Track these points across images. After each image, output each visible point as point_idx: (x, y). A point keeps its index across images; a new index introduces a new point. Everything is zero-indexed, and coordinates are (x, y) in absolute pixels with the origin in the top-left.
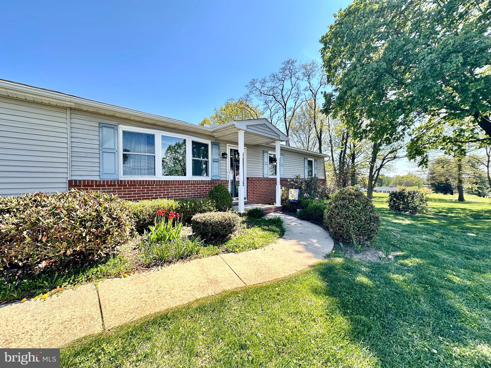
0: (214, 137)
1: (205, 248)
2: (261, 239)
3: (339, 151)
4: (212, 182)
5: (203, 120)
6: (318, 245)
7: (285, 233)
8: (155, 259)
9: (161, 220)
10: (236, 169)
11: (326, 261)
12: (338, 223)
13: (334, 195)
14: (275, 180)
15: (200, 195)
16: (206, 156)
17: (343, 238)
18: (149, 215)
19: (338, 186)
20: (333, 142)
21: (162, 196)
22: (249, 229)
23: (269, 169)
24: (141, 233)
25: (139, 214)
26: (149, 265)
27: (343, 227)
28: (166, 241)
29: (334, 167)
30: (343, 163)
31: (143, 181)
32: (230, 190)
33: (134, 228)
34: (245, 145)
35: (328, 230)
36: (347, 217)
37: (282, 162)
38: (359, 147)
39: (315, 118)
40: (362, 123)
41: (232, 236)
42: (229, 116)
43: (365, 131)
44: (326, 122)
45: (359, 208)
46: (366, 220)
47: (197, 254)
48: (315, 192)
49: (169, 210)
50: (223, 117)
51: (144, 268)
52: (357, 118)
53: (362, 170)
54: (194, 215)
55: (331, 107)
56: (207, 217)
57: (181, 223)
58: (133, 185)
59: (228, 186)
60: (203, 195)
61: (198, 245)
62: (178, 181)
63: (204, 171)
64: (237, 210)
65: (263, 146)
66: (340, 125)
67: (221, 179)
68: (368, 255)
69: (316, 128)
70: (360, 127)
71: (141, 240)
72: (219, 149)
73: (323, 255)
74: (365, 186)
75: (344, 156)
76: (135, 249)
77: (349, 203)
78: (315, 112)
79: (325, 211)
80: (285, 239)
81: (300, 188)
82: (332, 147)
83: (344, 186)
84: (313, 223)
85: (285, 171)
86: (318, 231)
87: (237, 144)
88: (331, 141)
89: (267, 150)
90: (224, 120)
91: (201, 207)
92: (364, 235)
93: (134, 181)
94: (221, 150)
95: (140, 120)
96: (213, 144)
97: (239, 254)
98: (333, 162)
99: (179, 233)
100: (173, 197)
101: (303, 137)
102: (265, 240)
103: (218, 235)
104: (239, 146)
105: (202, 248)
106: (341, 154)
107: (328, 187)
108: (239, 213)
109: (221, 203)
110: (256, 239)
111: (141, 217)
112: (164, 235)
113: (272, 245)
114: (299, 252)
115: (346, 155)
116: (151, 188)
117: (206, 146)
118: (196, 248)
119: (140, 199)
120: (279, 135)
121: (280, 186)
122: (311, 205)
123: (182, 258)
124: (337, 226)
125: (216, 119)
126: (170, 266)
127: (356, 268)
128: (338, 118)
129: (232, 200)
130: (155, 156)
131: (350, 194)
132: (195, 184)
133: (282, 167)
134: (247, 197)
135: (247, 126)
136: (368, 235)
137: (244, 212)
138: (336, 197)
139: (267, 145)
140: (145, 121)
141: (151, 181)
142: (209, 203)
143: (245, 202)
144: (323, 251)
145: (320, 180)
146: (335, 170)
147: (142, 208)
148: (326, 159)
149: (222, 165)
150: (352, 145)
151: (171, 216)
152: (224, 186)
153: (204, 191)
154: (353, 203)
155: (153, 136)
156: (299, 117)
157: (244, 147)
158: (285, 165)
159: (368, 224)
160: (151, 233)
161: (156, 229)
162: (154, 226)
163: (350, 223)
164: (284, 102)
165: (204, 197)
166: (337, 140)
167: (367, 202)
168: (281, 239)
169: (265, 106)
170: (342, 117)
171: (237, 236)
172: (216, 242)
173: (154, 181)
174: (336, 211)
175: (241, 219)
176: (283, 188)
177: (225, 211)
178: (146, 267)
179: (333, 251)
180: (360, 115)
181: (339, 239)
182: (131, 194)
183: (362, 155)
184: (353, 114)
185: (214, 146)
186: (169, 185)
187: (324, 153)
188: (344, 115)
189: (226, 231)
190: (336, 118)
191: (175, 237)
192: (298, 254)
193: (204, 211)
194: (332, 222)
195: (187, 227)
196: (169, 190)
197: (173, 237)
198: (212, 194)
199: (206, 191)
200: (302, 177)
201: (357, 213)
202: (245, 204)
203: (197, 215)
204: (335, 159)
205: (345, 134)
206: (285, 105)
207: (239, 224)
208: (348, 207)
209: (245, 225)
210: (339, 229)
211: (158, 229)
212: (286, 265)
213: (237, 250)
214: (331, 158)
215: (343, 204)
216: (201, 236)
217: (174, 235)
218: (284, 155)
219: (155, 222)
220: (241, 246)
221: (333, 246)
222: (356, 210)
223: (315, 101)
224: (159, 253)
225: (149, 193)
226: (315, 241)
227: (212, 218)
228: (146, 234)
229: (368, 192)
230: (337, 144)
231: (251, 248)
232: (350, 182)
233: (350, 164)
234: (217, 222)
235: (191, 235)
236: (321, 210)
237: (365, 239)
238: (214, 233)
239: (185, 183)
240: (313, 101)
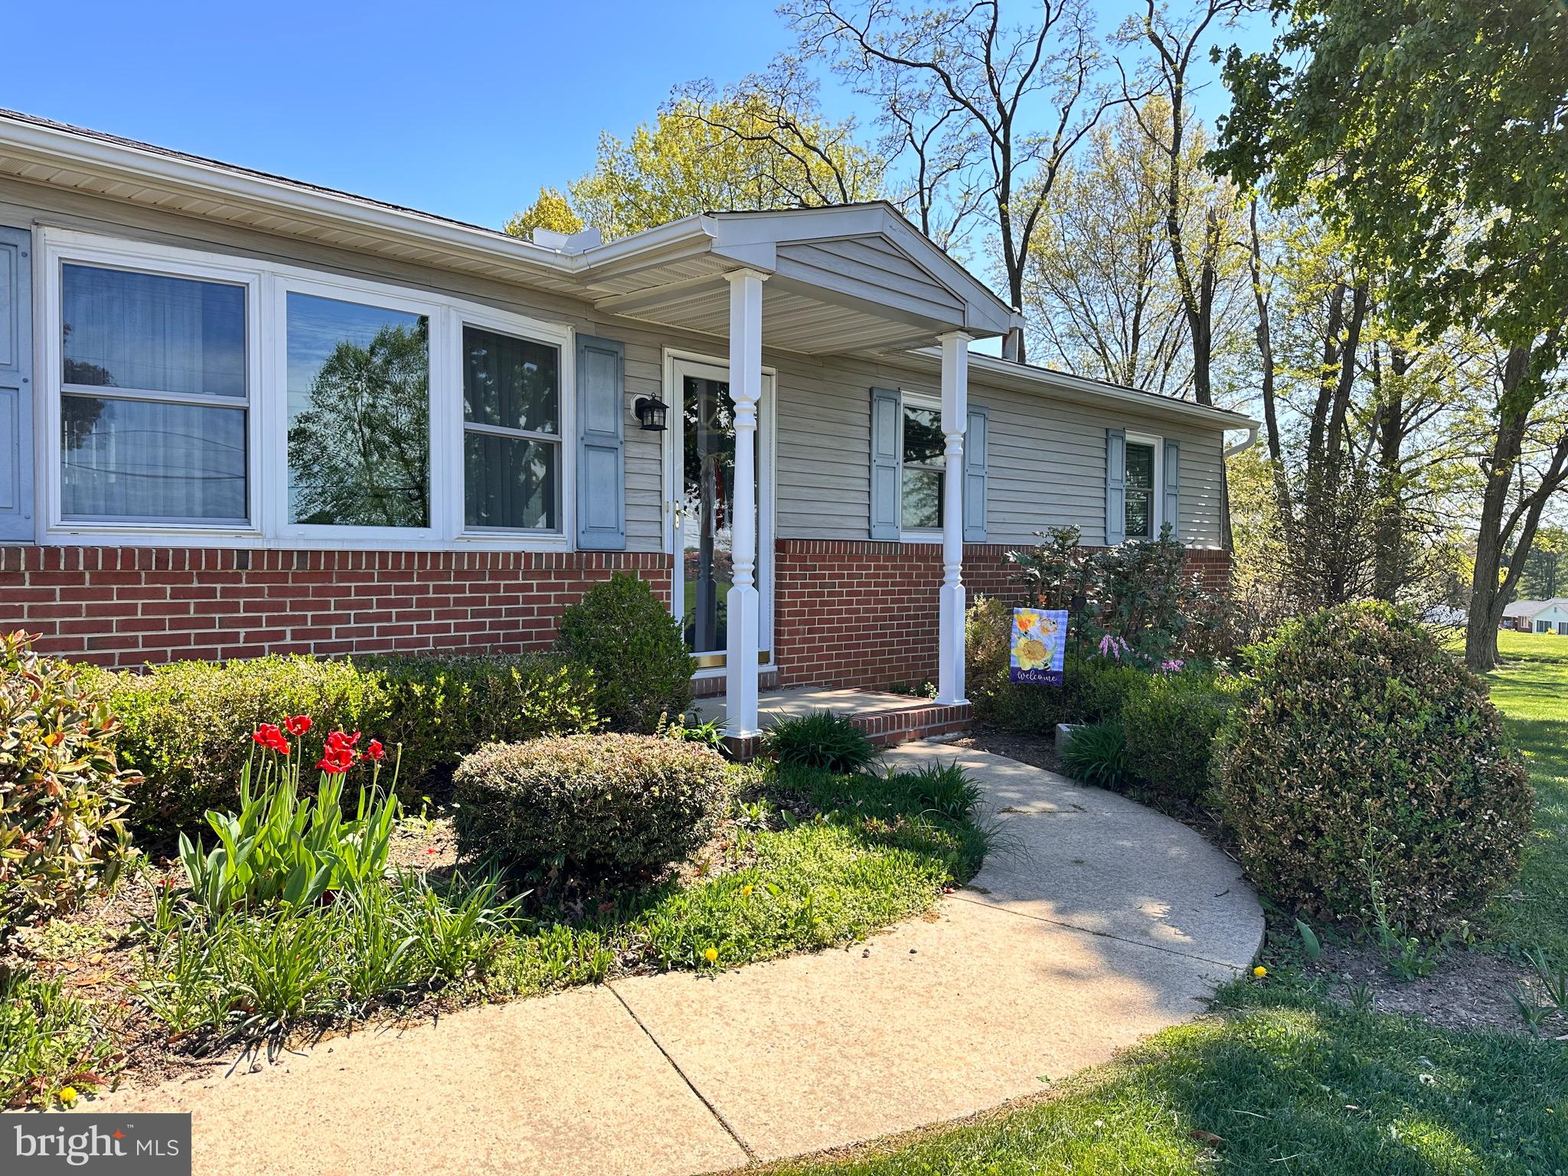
0: (588, 304)
1: (530, 943)
2: (849, 892)
3: (1308, 392)
4: (579, 562)
5: (533, 202)
6: (1171, 934)
7: (987, 858)
8: (238, 1005)
9: (276, 779)
10: (713, 488)
11: (1215, 1027)
12: (1289, 810)
13: (1273, 646)
14: (934, 555)
15: (507, 637)
16: (548, 412)
17: (1319, 893)
18: (208, 750)
19: (1299, 590)
20: (1277, 339)
21: (288, 641)
22: (784, 835)
23: (901, 489)
24: (161, 851)
25: (150, 742)
26: (202, 1036)
27: (1319, 834)
28: (304, 899)
29: (1281, 485)
30: (1329, 462)
31: (179, 552)
32: (678, 610)
33: (119, 825)
34: (769, 355)
35: (1235, 849)
36: (1344, 775)
37: (977, 457)
38: (1427, 368)
39: (1173, 201)
40: (1443, 234)
41: (687, 870)
42: (681, 184)
43: (1459, 282)
44: (1236, 226)
45: (1413, 726)
46: (1448, 793)
47: (480, 977)
48: (1164, 625)
49: (326, 723)
50: (647, 186)
51: (171, 1058)
52: (1413, 201)
53: (1443, 504)
54: (470, 749)
55: (1265, 140)
56: (543, 765)
57: (393, 797)
58: (118, 578)
59: (667, 586)
60: (527, 636)
61: (487, 927)
62: (383, 554)
63: (536, 502)
64: (717, 726)
65: (871, 362)
66: (1319, 241)
67: (633, 547)
68: (1455, 993)
69: (1178, 258)
70: (1436, 254)
71: (161, 893)
72: (620, 375)
73: (1200, 991)
74: (1453, 595)
75: (1339, 418)
76: (124, 943)
77: (1357, 697)
78: (1175, 166)
79: (1221, 738)
80: (984, 892)
81: (1076, 605)
82: (1269, 366)
83: (1336, 594)
84: (1149, 804)
85: (993, 506)
86: (1174, 851)
87: (720, 346)
88: (1263, 330)
89: (893, 385)
90: (656, 207)
91: (510, 701)
92: (1440, 877)
93: (128, 552)
94: (632, 386)
95: (165, 198)
96: (585, 345)
97: (720, 978)
98: (1275, 451)
99: (378, 855)
100: (349, 647)
101: (1102, 308)
102: (872, 897)
103: (604, 867)
104: (732, 362)
105: (512, 941)
106: (1321, 407)
107: (1243, 597)
108: (726, 741)
109: (626, 682)
110: (820, 893)
111: (164, 760)
112: (292, 866)
113: (911, 931)
114: (1067, 974)
115: (1349, 416)
116: (225, 592)
117: (548, 355)
118: (474, 946)
119: (159, 658)
120: (963, 301)
121: (960, 590)
122: (1136, 705)
123: (393, 1001)
124: (1282, 826)
125: (609, 200)
126: (322, 1047)
127: (1387, 1072)
128: (1308, 201)
129: (690, 666)
130: (246, 412)
131: (1361, 646)
132: (481, 575)
133: (975, 485)
134: (778, 652)
135: (780, 246)
136: (1462, 879)
137: (759, 733)
138: (1281, 658)
139: (893, 359)
140: (191, 205)
141: (227, 553)
142: (558, 683)
143: (762, 677)
144: (1203, 967)
145: (1200, 557)
146: (1285, 502)
147: (168, 711)
148: (1232, 437)
149: (634, 466)
150: (1386, 360)
151: (331, 757)
152: (645, 588)
153: (530, 612)
154: (1381, 699)
155: (239, 292)
156: (1084, 192)
157: (758, 367)
158: (993, 472)
159: (1461, 815)
160: (217, 851)
161: (250, 830)
162: (239, 812)
163: (1357, 809)
164: (1001, 108)
165: (529, 648)
166: (1298, 331)
167: (1460, 694)
168: (962, 895)
169: (888, 131)
170: (1326, 193)
171: (716, 872)
172: (591, 909)
173: (242, 553)
174: (1283, 741)
175: (736, 776)
176: (981, 604)
177: (648, 730)
178: (183, 1051)
179: (1261, 971)
180: (1435, 185)
181: (1294, 901)
182: (106, 627)
183: (1444, 419)
184: (1394, 179)
185: (590, 356)
186: (327, 576)
187: (1223, 401)
188: (1340, 183)
189: (650, 844)
190: (1294, 201)
191: (358, 876)
192: (1056, 987)
193: (530, 729)
194: (1254, 800)
195: (429, 817)
196: (326, 606)
197: (347, 880)
198: (580, 634)
199: (541, 612)
200: (1089, 537)
201: (1402, 756)
202: (766, 686)
203: (485, 749)
204: (1284, 438)
205: (1348, 294)
206: (1006, 122)
207: (726, 807)
208: (1347, 722)
209: (760, 811)
210: (1297, 844)
211: (262, 832)
212: (988, 1046)
213: (712, 953)
214: (1264, 431)
215: (1322, 700)
216: (504, 870)
217: (351, 867)
218: (991, 415)
219: (244, 790)
220: (735, 932)
221: (1259, 938)
222: (1395, 737)
223: (1177, 101)
224: (263, 974)
225: (210, 623)
226: (1155, 909)
227: (573, 766)
228: (191, 859)
229: (1469, 626)
230: (1298, 351)
231: (791, 946)
232: (1367, 571)
233: (1372, 467)
234: (597, 794)
235: (451, 869)
236: (1197, 735)
237: (1445, 904)
238: (583, 855)
239: (422, 565)
240: (1169, 101)
